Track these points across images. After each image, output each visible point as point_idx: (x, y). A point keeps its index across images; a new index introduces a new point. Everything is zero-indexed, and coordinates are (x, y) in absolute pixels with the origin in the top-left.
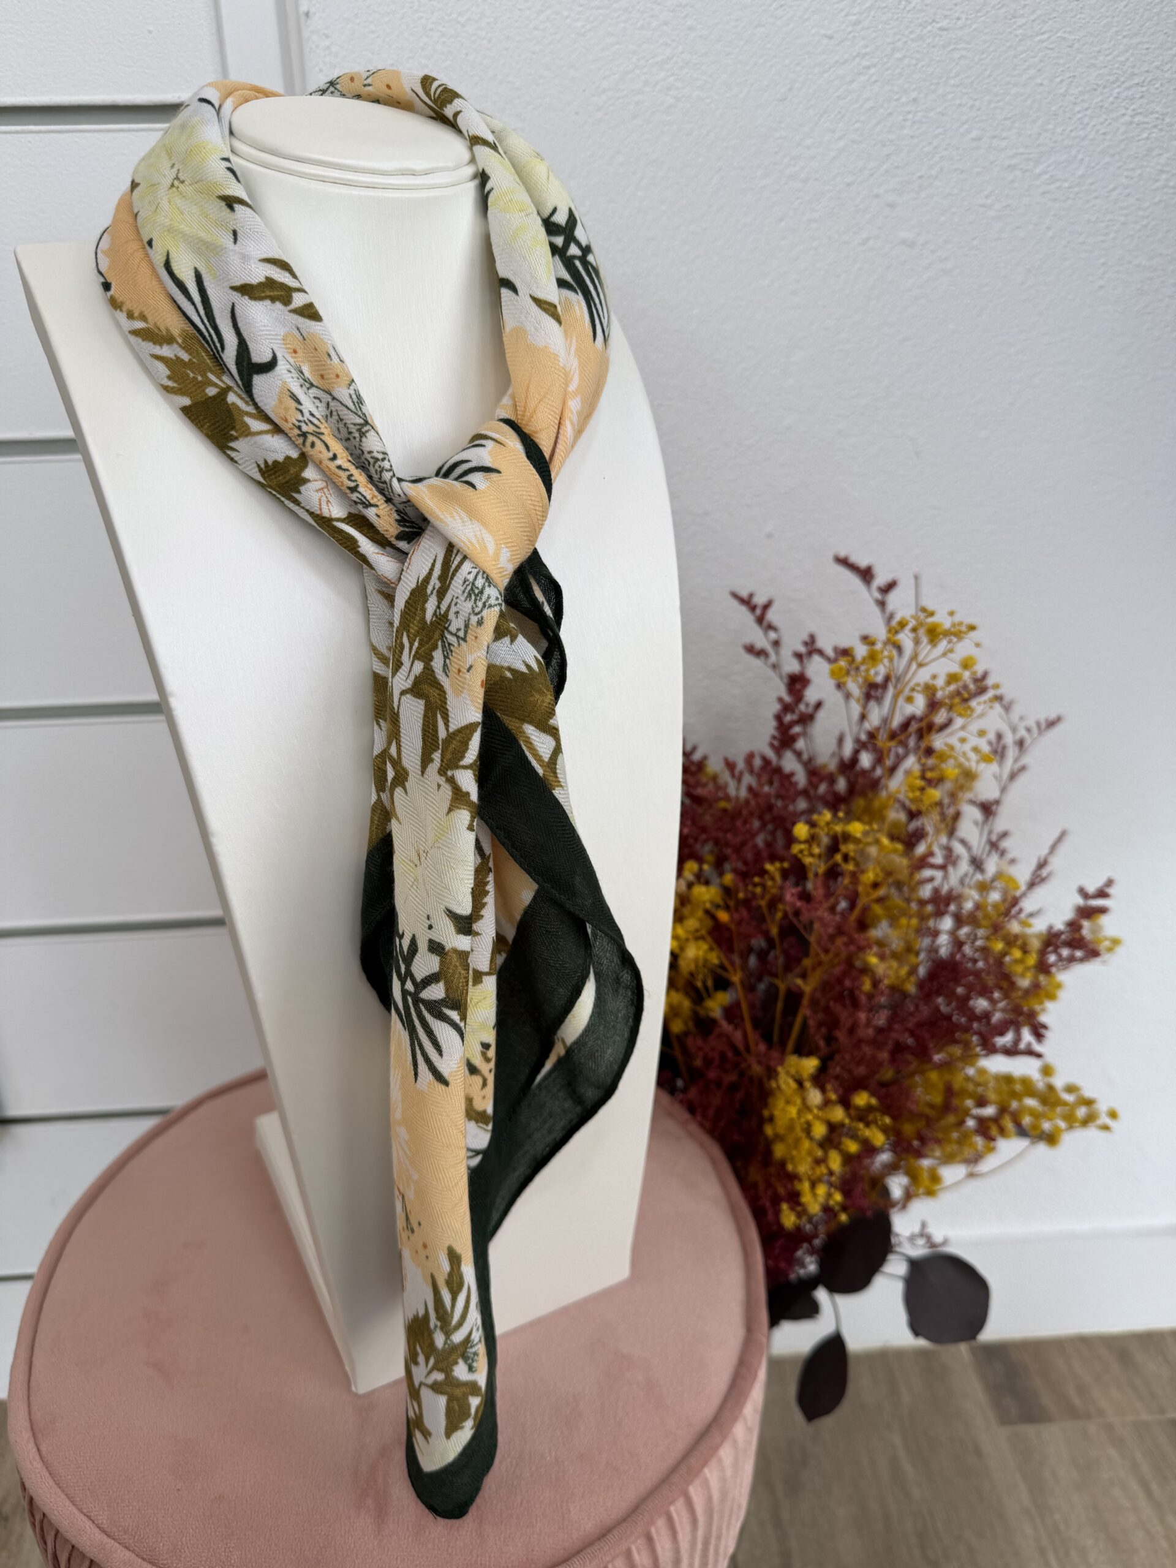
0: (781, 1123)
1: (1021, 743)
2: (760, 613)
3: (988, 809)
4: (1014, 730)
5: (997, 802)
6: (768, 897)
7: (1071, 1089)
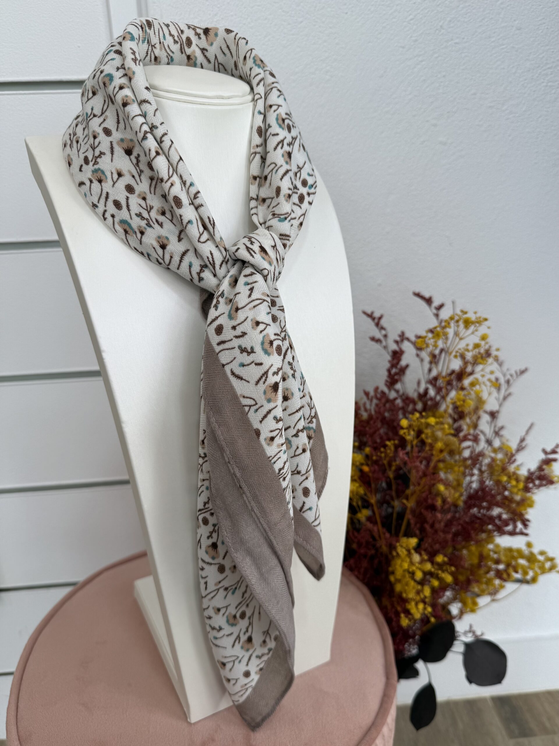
0: (399, 573)
1: (508, 382)
2: (377, 322)
3: (493, 415)
4: (504, 375)
5: (498, 412)
6: (388, 459)
7: (542, 553)
